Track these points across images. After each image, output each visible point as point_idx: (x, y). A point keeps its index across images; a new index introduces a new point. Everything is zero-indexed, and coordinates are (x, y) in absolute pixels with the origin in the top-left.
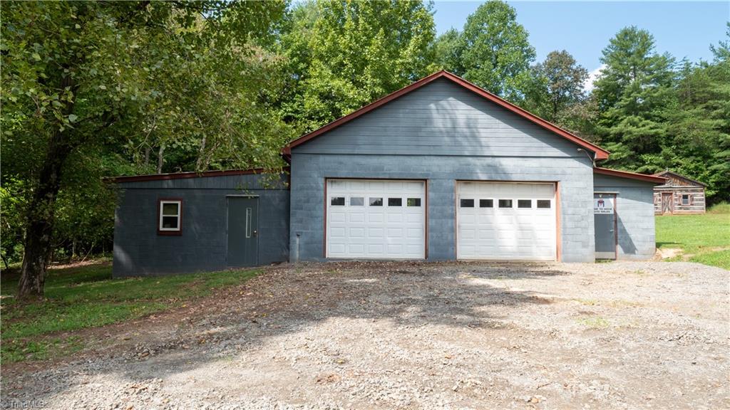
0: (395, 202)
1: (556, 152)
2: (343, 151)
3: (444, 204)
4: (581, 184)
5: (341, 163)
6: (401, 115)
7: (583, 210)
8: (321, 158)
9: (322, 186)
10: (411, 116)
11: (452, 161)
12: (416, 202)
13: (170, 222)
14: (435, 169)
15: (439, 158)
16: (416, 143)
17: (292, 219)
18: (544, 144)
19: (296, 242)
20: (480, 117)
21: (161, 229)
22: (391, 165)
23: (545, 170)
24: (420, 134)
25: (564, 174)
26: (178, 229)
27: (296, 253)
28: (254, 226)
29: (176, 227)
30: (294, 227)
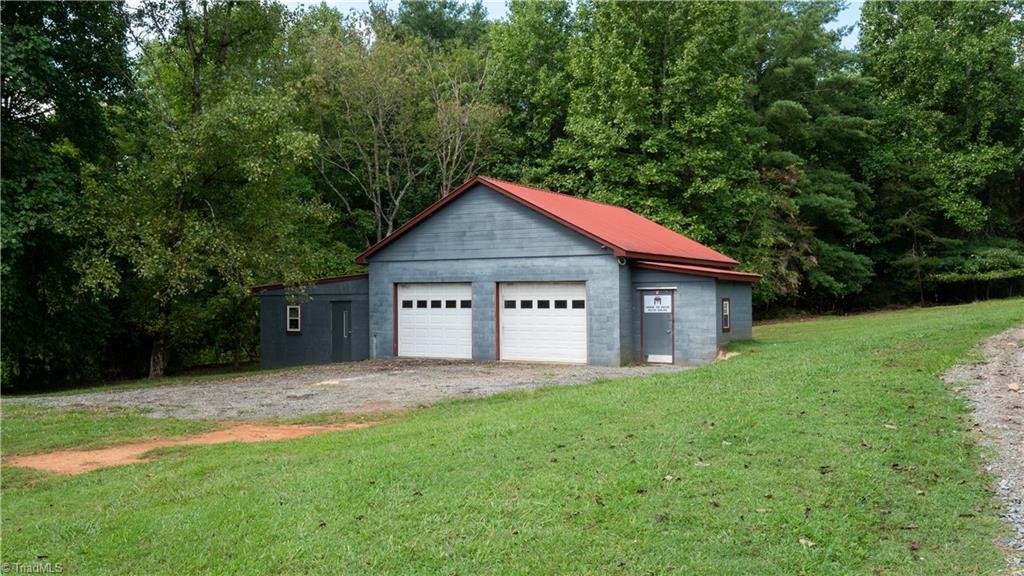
0: (451, 304)
1: (583, 250)
2: (405, 258)
3: (485, 306)
4: (607, 283)
5: (405, 269)
6: (449, 221)
7: (609, 311)
8: (391, 265)
9: (392, 291)
10: (457, 221)
11: (492, 264)
12: (466, 304)
13: (294, 323)
14: (477, 272)
15: (481, 261)
16: (460, 247)
17: (371, 322)
18: (572, 243)
19: (374, 341)
20: (515, 217)
21: (289, 330)
22: (443, 269)
23: (573, 270)
24: (465, 238)
25: (591, 272)
26: (299, 330)
27: (374, 352)
28: (349, 327)
29: (297, 327)
30: (373, 328)
